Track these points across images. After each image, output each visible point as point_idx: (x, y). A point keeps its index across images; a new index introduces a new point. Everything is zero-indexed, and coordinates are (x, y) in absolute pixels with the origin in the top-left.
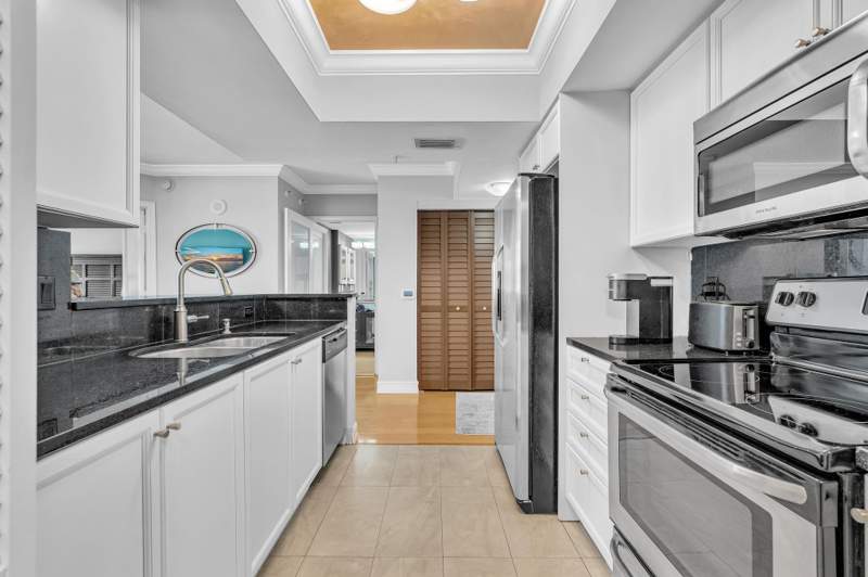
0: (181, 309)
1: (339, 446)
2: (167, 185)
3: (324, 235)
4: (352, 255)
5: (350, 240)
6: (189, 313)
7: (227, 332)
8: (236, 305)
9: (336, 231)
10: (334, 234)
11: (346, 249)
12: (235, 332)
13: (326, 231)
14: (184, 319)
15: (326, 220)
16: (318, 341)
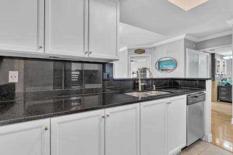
0: (140, 81)
1: (200, 140)
2: (153, 49)
3: (207, 56)
4: (224, 62)
5: (222, 57)
6: (142, 83)
7: (154, 89)
8: (160, 81)
9: (214, 54)
10: (213, 55)
11: (220, 60)
12: (157, 89)
13: (208, 54)
14: (140, 84)
15: (208, 50)
16: (185, 96)
